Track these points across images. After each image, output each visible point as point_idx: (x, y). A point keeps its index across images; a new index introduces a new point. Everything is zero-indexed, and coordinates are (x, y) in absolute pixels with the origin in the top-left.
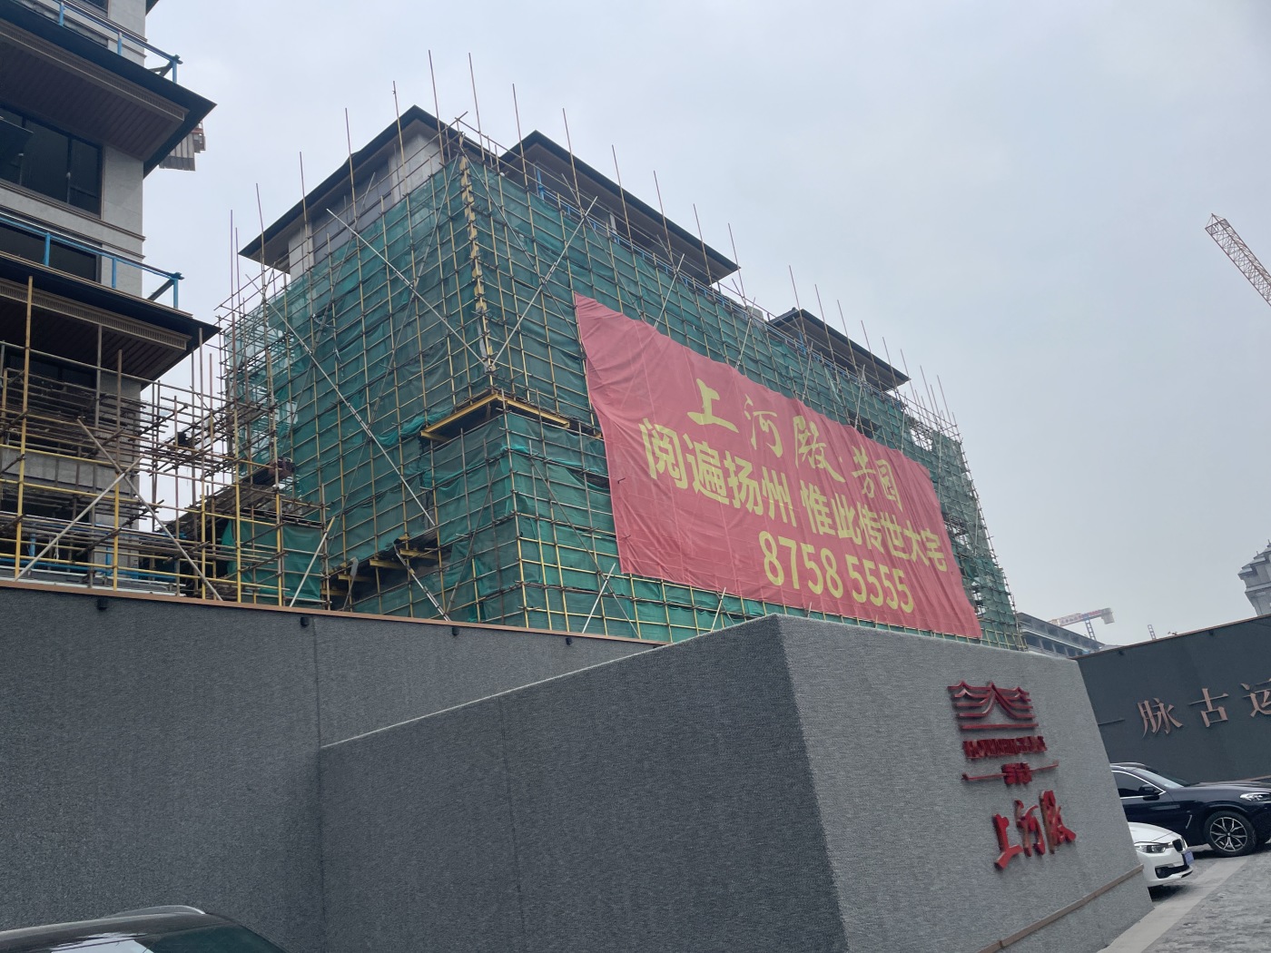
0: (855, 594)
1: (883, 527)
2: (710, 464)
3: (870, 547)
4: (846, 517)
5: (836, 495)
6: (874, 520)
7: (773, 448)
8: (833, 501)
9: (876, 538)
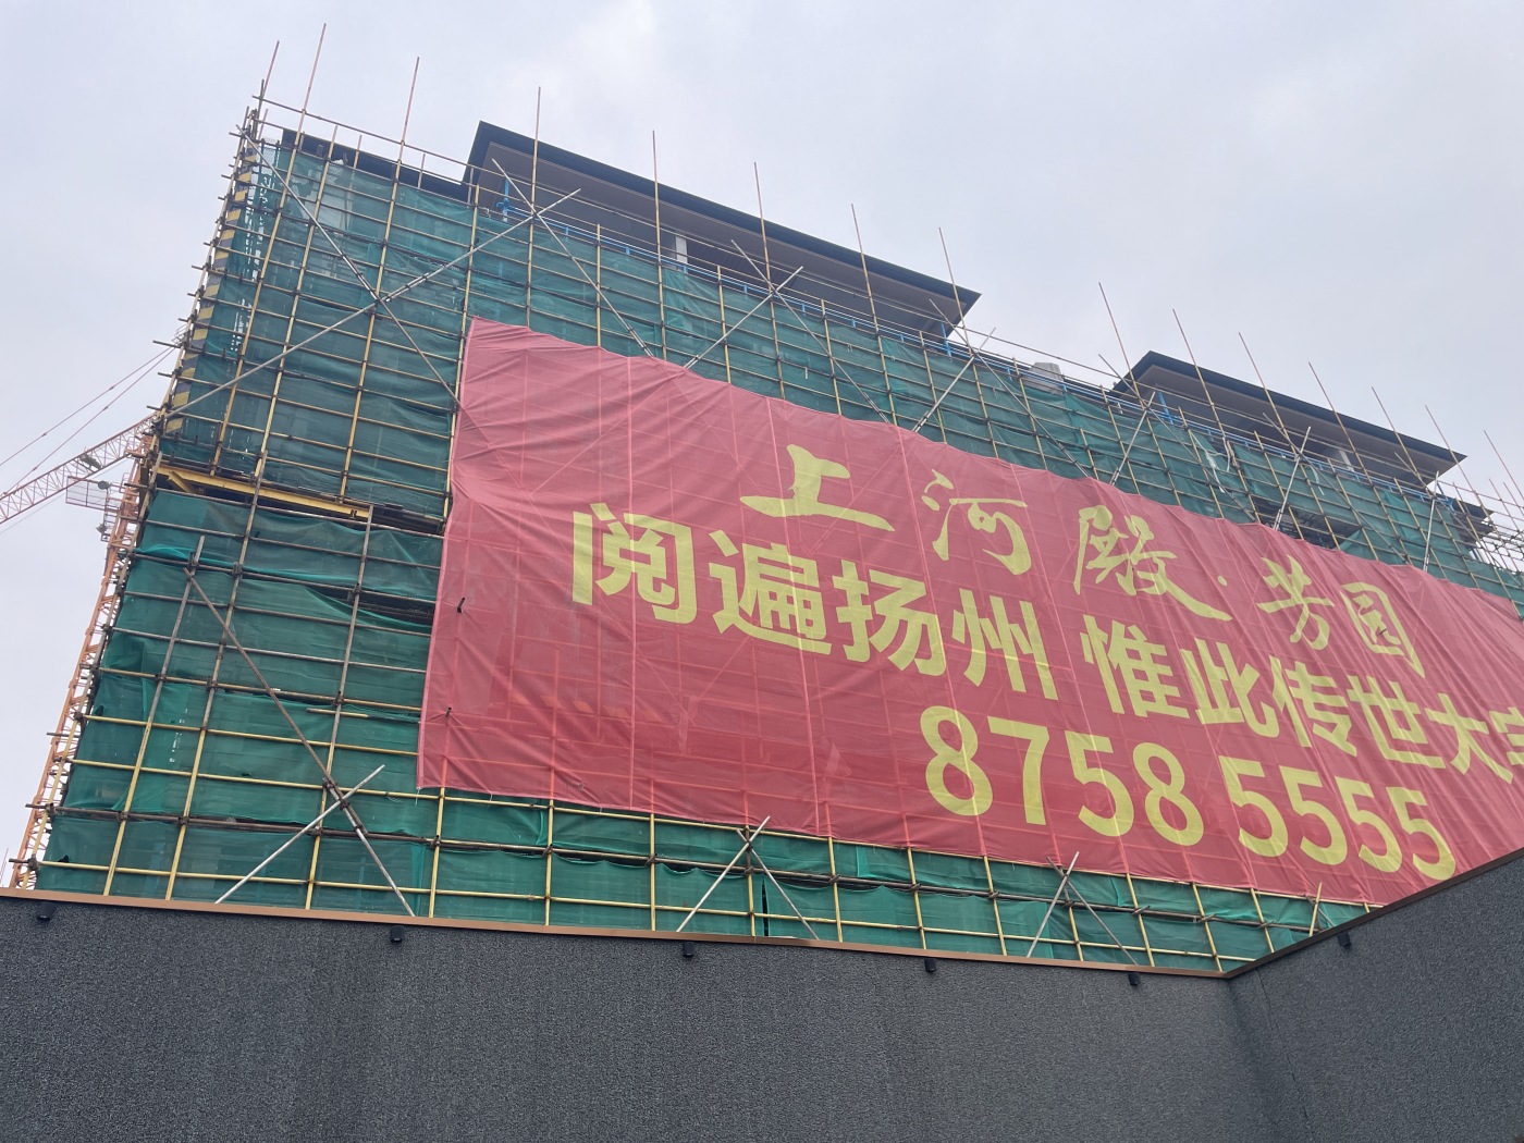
0: (1244, 838)
1: (1357, 705)
2: (787, 582)
3: (1305, 742)
4: (1228, 685)
5: (1201, 645)
6: (1328, 691)
7: (1003, 559)
8: (1187, 655)
9: (1331, 727)
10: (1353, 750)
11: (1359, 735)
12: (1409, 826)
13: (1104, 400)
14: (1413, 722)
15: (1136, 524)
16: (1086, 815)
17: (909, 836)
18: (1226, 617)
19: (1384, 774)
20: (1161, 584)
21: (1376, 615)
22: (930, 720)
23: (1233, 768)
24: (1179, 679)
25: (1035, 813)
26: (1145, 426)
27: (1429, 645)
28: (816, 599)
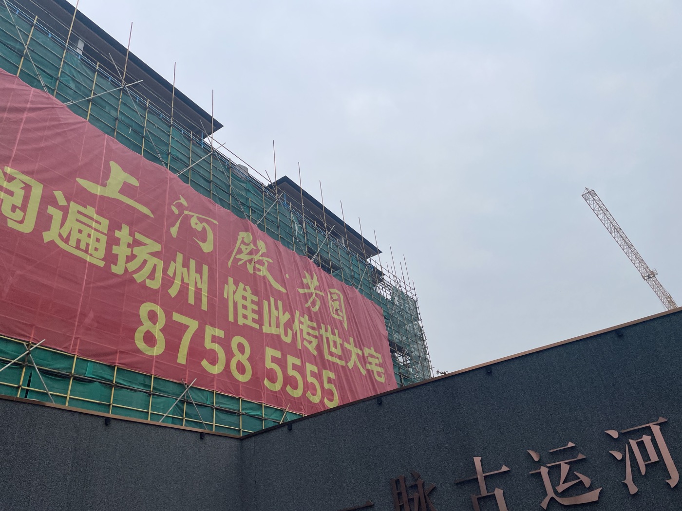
1: (321, 336)
4: (278, 318)
6: (313, 328)
7: (201, 244)
10: (315, 353)
11: (319, 348)
12: (327, 386)
13: (262, 189)
14: (339, 346)
15: (261, 244)
16: (205, 363)
17: (118, 361)
18: (284, 291)
19: (323, 364)
20: (264, 272)
21: (337, 303)
22: (145, 309)
23: (270, 352)
24: (260, 312)
25: (182, 359)
26: (275, 205)
27: (351, 319)
28: (104, 239)
